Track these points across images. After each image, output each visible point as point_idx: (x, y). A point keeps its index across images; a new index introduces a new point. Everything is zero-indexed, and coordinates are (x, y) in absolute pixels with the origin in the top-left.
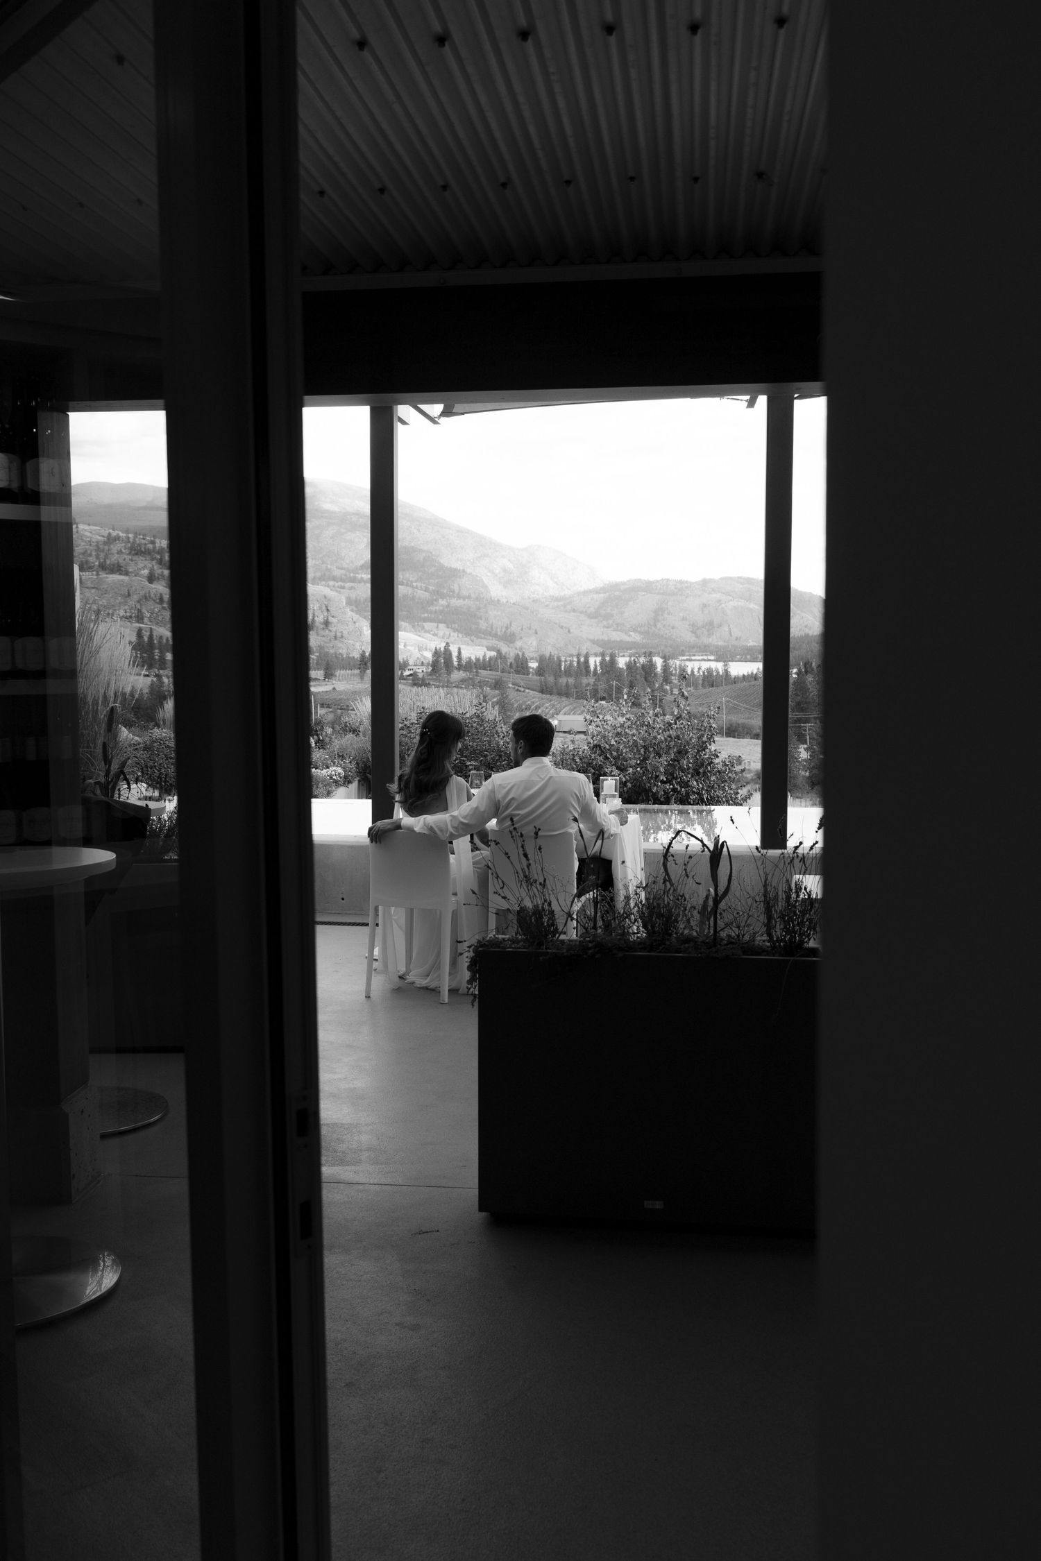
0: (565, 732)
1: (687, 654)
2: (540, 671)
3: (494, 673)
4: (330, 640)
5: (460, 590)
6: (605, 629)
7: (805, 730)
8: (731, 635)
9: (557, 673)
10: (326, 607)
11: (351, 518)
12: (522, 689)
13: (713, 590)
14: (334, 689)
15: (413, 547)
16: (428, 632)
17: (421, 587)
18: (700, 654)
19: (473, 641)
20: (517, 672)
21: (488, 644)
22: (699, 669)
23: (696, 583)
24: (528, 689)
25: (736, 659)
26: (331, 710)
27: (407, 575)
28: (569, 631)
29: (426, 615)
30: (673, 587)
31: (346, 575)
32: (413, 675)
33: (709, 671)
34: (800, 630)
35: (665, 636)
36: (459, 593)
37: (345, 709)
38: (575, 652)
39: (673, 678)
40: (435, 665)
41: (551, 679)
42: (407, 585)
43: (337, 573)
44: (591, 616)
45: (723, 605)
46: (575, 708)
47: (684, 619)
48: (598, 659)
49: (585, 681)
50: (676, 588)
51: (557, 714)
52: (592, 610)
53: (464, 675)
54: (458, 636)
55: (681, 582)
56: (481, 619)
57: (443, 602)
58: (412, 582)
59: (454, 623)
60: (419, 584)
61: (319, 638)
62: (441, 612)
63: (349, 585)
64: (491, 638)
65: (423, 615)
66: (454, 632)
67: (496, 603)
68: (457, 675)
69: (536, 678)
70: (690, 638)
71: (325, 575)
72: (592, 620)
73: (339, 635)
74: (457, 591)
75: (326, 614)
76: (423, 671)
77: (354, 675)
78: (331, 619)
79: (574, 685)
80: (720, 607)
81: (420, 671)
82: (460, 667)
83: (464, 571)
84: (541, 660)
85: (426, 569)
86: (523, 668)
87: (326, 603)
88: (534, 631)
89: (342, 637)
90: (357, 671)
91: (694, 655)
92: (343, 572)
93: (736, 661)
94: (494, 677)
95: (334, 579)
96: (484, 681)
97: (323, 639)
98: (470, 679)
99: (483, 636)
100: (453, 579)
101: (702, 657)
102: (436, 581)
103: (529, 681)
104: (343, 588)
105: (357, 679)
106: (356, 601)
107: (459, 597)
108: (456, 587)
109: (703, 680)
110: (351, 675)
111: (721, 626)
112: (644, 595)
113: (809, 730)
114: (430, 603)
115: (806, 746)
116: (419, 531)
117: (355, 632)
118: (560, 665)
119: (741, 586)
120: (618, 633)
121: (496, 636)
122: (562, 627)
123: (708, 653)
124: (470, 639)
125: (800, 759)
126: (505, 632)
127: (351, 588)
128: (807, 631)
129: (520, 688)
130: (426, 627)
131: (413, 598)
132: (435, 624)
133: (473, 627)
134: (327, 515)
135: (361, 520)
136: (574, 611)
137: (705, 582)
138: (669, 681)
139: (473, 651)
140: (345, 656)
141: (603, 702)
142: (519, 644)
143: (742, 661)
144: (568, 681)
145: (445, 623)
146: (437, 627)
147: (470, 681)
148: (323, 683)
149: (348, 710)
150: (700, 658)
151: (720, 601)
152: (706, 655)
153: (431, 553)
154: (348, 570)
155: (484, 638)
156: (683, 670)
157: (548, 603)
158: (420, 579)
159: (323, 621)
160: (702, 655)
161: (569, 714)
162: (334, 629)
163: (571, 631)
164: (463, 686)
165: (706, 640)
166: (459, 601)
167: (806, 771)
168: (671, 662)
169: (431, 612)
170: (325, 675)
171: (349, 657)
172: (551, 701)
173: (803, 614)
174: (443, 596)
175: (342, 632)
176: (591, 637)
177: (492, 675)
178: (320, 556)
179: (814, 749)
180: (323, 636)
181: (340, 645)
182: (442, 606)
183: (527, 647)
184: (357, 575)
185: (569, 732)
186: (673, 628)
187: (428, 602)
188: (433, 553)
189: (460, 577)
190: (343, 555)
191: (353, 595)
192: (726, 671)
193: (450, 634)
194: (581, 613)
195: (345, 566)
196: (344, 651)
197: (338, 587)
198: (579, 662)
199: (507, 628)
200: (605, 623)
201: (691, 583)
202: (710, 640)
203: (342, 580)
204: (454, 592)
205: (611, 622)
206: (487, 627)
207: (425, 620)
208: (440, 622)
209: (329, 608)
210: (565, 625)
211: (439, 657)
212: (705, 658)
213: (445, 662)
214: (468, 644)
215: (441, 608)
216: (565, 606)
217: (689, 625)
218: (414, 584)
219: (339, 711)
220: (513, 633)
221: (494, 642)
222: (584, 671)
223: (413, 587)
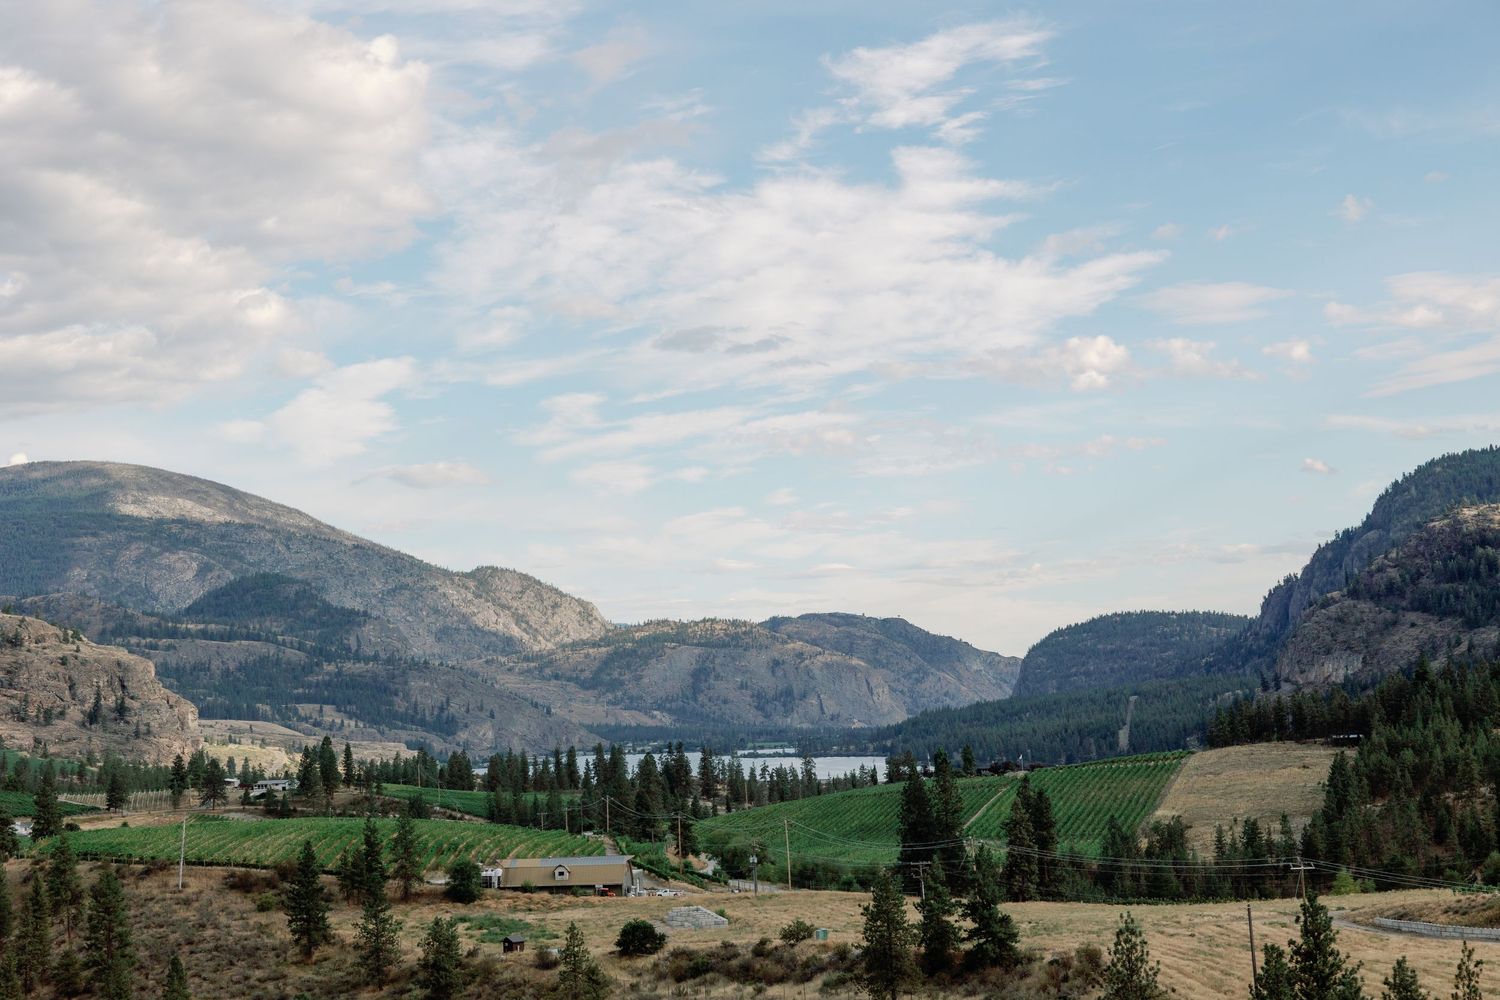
0: (515, 889)
1: (750, 745)
2: (491, 783)
3: (410, 788)
4: (127, 739)
5: (359, 646)
6: (611, 707)
7: (917, 873)
8: (823, 713)
9: (521, 783)
10: (121, 681)
11: (170, 529)
12: (459, 815)
13: (789, 637)
14: (125, 825)
15: (277, 574)
16: (306, 719)
17: (291, 643)
18: (773, 744)
19: (382, 733)
20: (452, 785)
21: (409, 738)
22: (764, 770)
23: (761, 624)
24: (468, 813)
25: (832, 753)
26: (99, 863)
27: (268, 624)
28: (549, 712)
29: (301, 690)
30: (722, 634)
31: (159, 625)
32: (268, 795)
33: (780, 772)
34: (937, 700)
35: (712, 716)
36: (357, 651)
37: (124, 862)
38: (552, 747)
39: (719, 787)
40: (305, 776)
41: (507, 796)
42: (267, 640)
43: (145, 622)
44: (585, 685)
45: (807, 662)
46: (536, 845)
47: (744, 686)
48: (592, 758)
49: (565, 797)
50: (726, 635)
51: (504, 858)
52: (587, 674)
53: (356, 792)
54: (356, 726)
55: (735, 623)
56: (396, 695)
57: (330, 668)
58: (275, 634)
59: (349, 703)
60: (288, 639)
61: (108, 735)
62: (328, 684)
63: (165, 642)
64: (414, 727)
65: (295, 691)
66: (351, 718)
67: (422, 667)
68: (343, 794)
69: (483, 794)
70: (753, 717)
71: (122, 625)
72: (590, 692)
73: (143, 728)
74: (354, 648)
75: (119, 694)
76: (284, 789)
77: (161, 799)
78: (128, 702)
79: (547, 805)
80: (802, 665)
81: (280, 788)
82: (349, 780)
83: (365, 614)
84: (494, 763)
85: (301, 613)
86: (461, 778)
87: (121, 674)
88: (488, 714)
89: (149, 732)
90: (167, 793)
91: (762, 748)
92: (154, 620)
93: (831, 756)
94: (407, 795)
95: (139, 633)
96: (393, 802)
97: (116, 737)
98: (366, 798)
99: (400, 724)
100: (347, 627)
101: (774, 751)
102: (318, 631)
103: (472, 800)
104: (154, 647)
105: (167, 806)
106: (177, 670)
107: (358, 658)
108: (352, 642)
109: (771, 790)
110: (156, 800)
111: (804, 697)
112: (674, 648)
113: (924, 871)
114: (308, 669)
115: (917, 900)
116: (289, 549)
117: (174, 724)
118: (525, 771)
119: (836, 629)
120: (633, 712)
121: (423, 723)
122: (536, 706)
123: (786, 743)
124: (379, 731)
125: (905, 925)
126: (439, 716)
127: (169, 648)
128: (948, 701)
129: (454, 813)
130: (300, 711)
131: (278, 663)
132: (317, 706)
133: (383, 708)
134: (126, 523)
135: (186, 531)
136: (557, 677)
137: (775, 623)
138: (712, 792)
139: (378, 750)
140: (150, 766)
141: (589, 834)
142: (463, 736)
143: (841, 755)
144: (536, 799)
145: (333, 703)
146: (321, 710)
147: (367, 804)
148: (105, 816)
149: (130, 863)
150: (772, 751)
151: (802, 654)
152: (782, 747)
153: (309, 584)
154: (163, 617)
155: (403, 728)
156: (736, 771)
157: (511, 664)
158: (290, 630)
159: (113, 705)
160: (775, 747)
161: (525, 857)
162: (135, 720)
163: (553, 710)
164: (355, 813)
165: (780, 721)
166: (357, 665)
167: (919, 945)
168: (715, 760)
169: (310, 686)
170: (109, 800)
171: (159, 769)
172: (495, 835)
173: (941, 674)
174: (329, 659)
175: (148, 725)
176: (587, 722)
177: (406, 791)
178: (115, 594)
179: (931, 905)
180: (115, 732)
181: (145, 747)
182: (328, 673)
183: (476, 741)
184: (179, 625)
185: (525, 889)
186: (725, 702)
187: (303, 668)
188: (313, 584)
189: (359, 625)
190: (156, 590)
191: (172, 660)
192: (809, 773)
193: (342, 722)
194: (569, 679)
195: (158, 609)
196: (150, 759)
197: (146, 646)
198: (558, 763)
199: (442, 709)
200: (610, 696)
201: (752, 626)
202: (789, 720)
203: (152, 635)
204: (349, 649)
205: (619, 694)
206: (407, 709)
207: (299, 699)
208: (326, 702)
209: (125, 684)
210: (541, 701)
211: (313, 761)
212: (780, 751)
213: (322, 772)
214: (374, 740)
215: (327, 678)
216: (541, 669)
217: (752, 696)
218: (280, 638)
219: (114, 865)
220: (453, 717)
221: (419, 734)
222: (566, 779)
223: (276, 642)
